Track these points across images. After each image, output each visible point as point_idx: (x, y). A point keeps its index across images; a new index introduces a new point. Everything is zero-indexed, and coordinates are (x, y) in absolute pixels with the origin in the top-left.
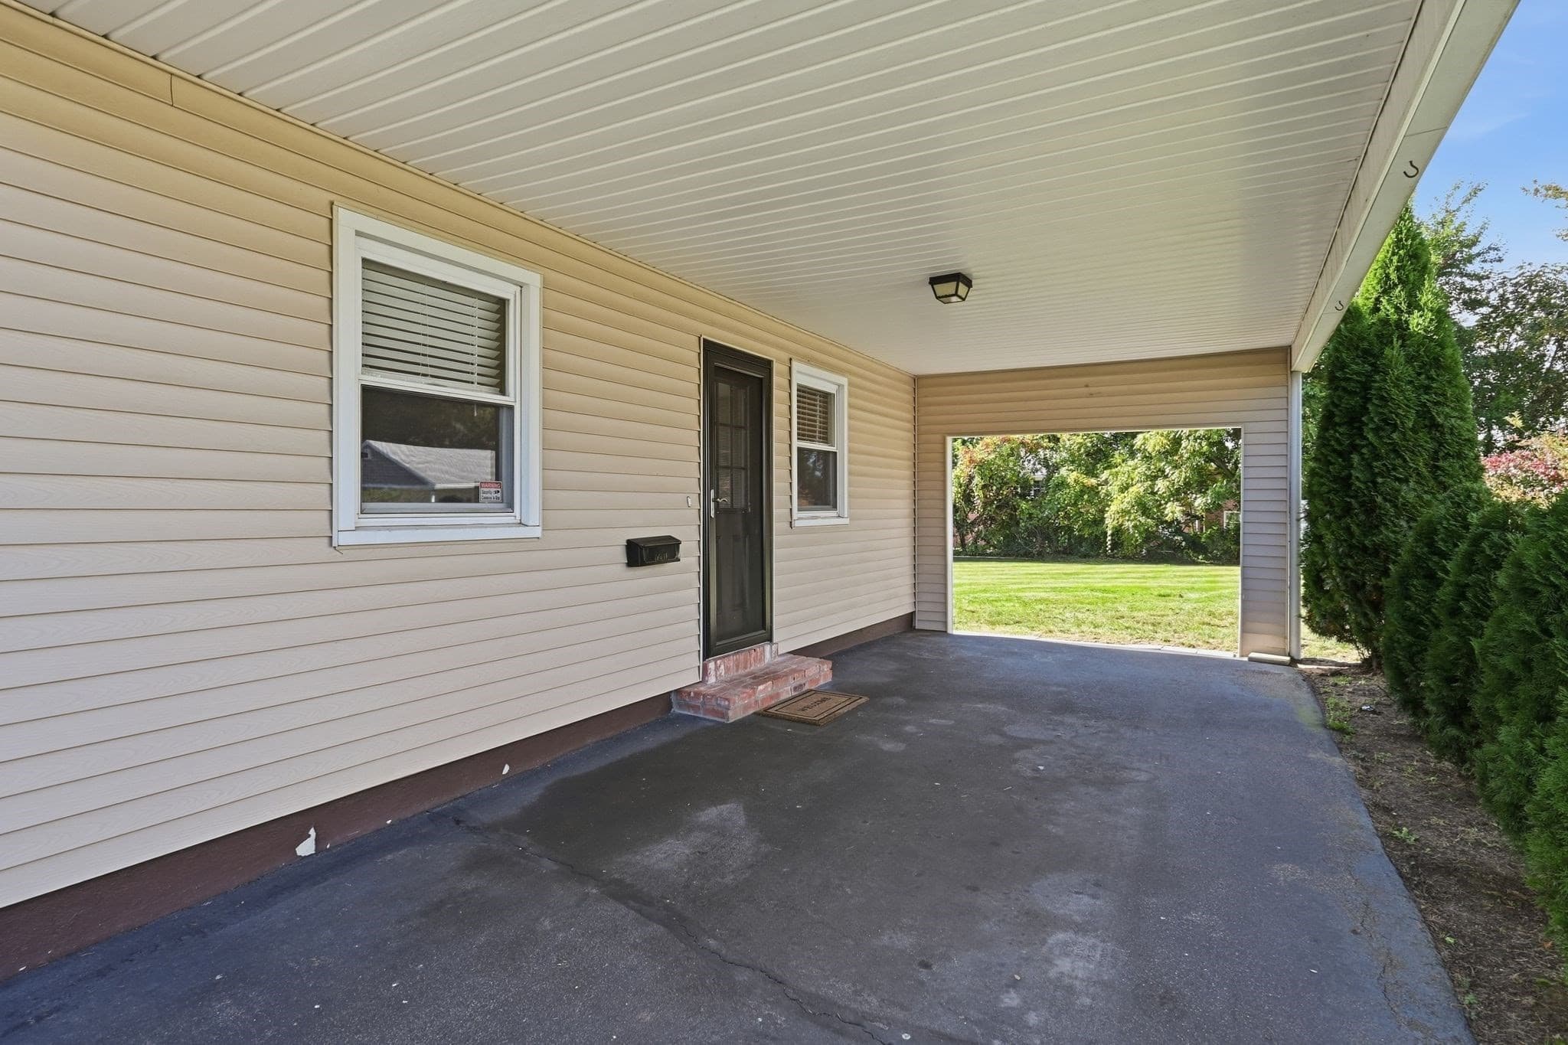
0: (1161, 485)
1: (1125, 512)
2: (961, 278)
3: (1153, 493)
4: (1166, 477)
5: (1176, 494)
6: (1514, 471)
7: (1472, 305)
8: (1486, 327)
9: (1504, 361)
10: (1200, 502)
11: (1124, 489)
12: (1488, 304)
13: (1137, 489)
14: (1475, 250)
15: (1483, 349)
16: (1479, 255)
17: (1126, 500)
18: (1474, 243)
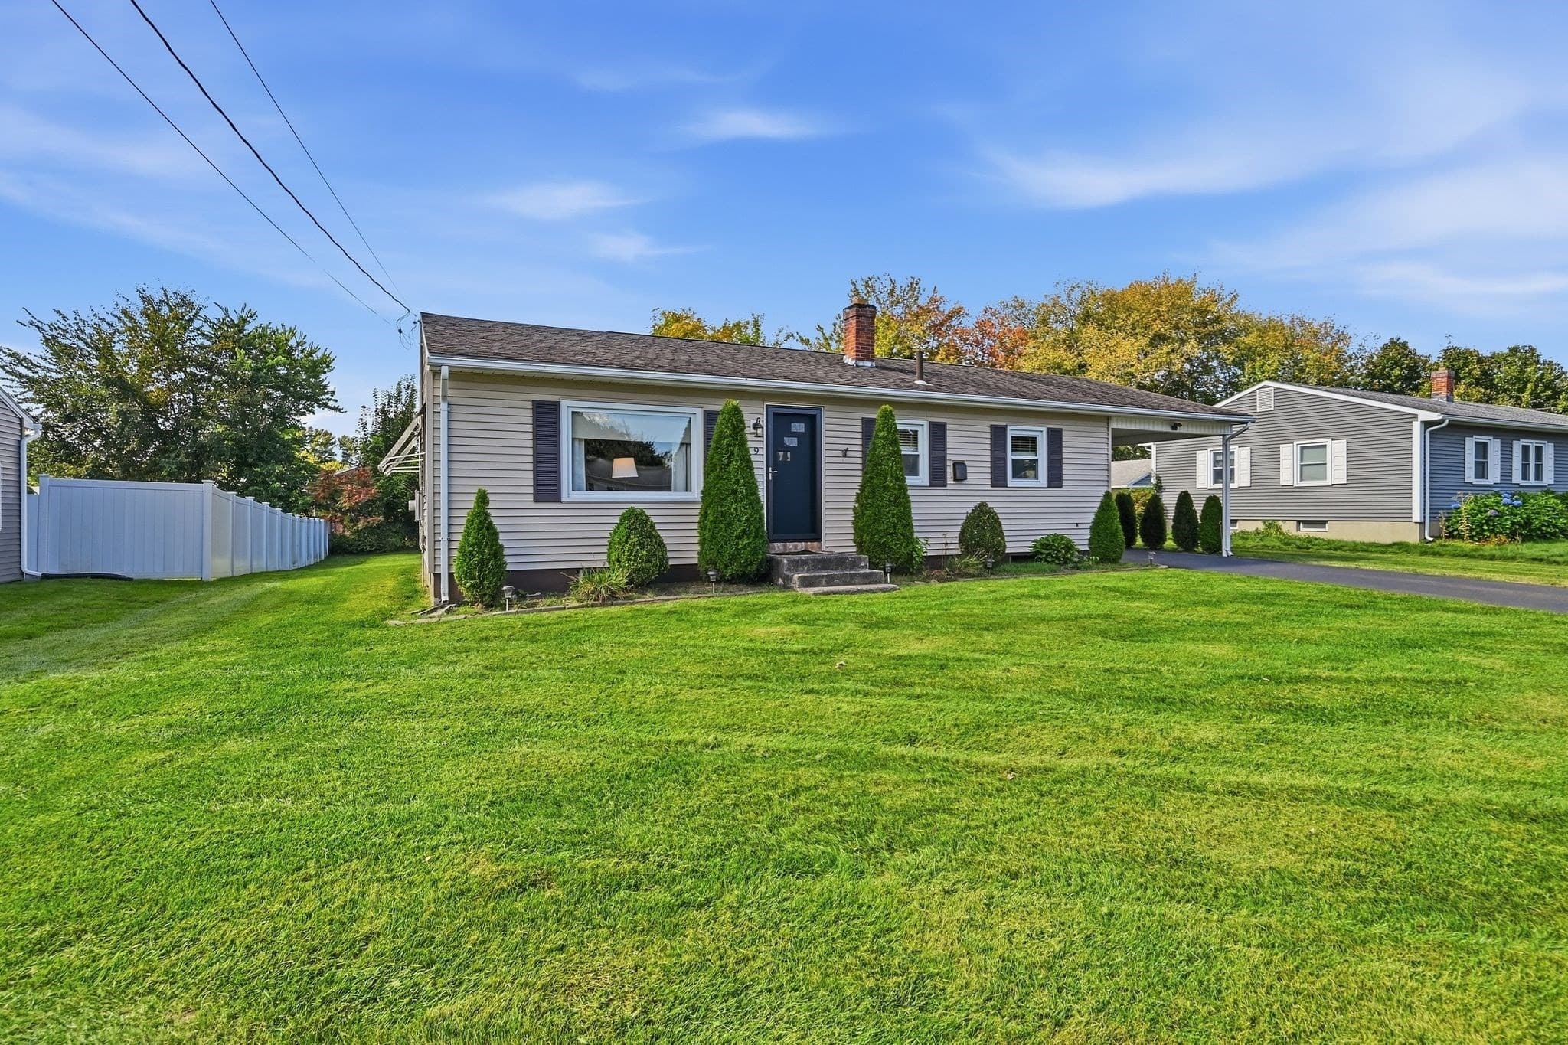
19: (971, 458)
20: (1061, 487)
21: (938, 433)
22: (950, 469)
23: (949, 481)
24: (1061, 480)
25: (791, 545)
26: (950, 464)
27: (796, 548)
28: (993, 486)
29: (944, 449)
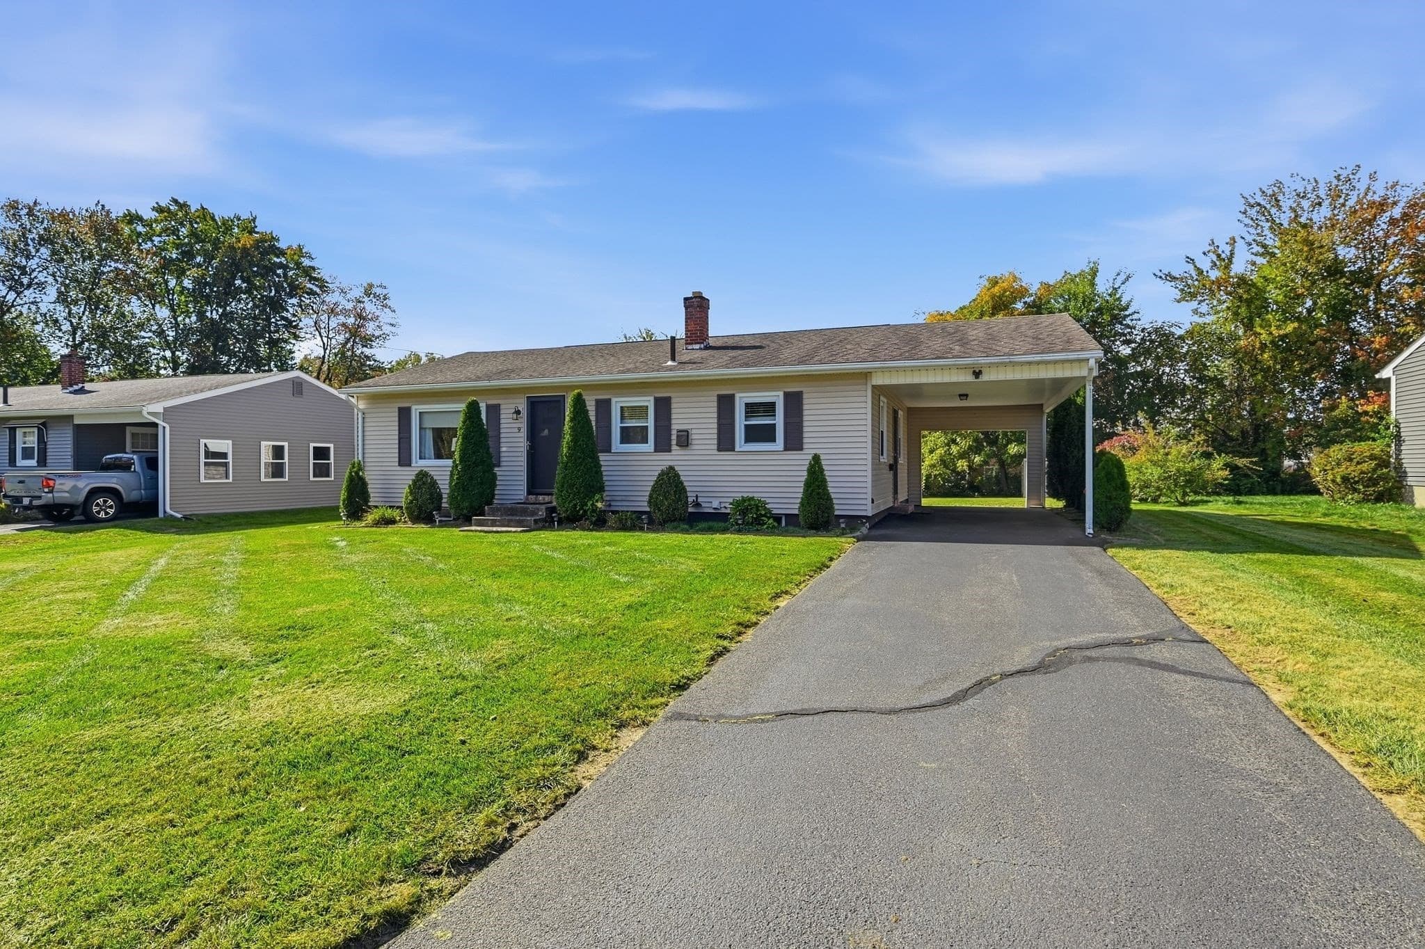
0: (954, 449)
1: (933, 466)
2: (967, 395)
3: (950, 454)
4: (957, 444)
5: (962, 456)
6: (1126, 443)
7: (1127, 342)
8: (1134, 357)
9: (1144, 375)
10: (977, 459)
11: (931, 452)
12: (1135, 342)
13: (940, 451)
14: (1127, 313)
15: (1133, 368)
16: (1129, 315)
17: (935, 458)
18: (1126, 309)
19: (694, 426)
20: (801, 449)
21: (663, 406)
22: (674, 437)
23: (674, 447)
24: (802, 444)
25: (541, 498)
26: (674, 432)
27: (544, 499)
28: (719, 450)
29: (669, 419)
